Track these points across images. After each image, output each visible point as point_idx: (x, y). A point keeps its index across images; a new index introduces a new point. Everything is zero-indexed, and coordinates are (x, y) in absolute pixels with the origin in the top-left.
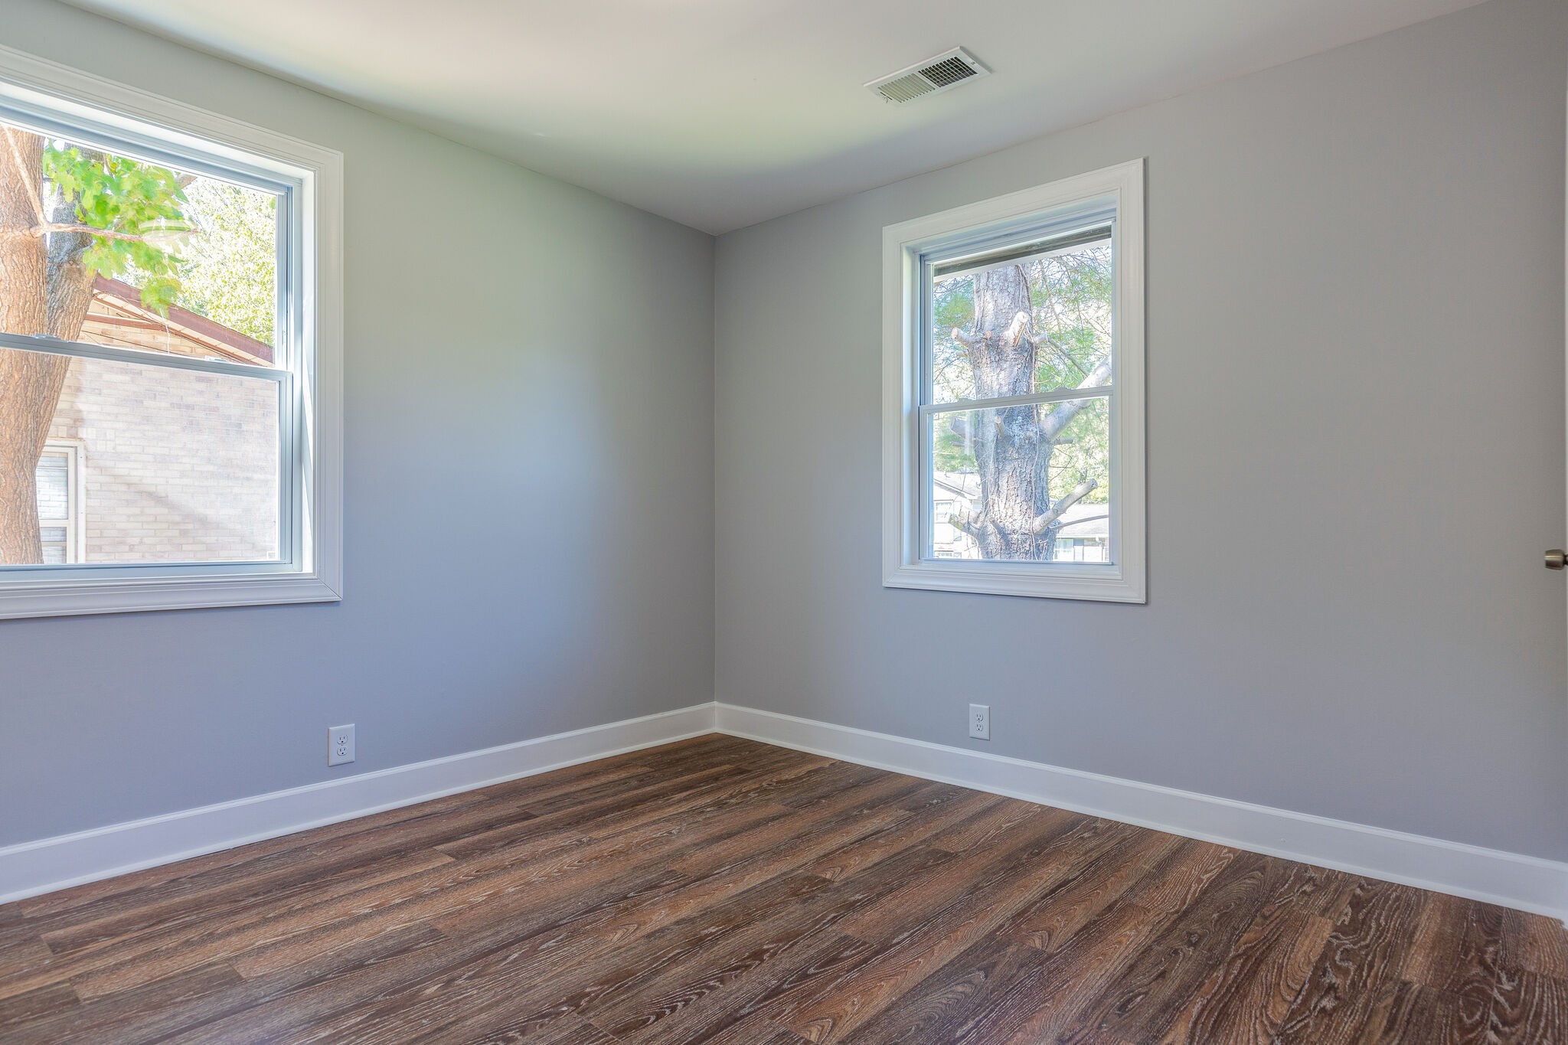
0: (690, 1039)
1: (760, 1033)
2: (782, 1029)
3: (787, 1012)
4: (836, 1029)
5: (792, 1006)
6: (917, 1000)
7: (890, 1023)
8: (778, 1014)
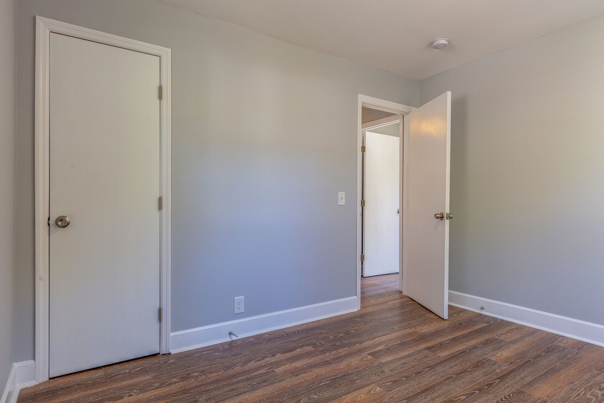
0: (423, 394)
1: (398, 392)
2: (390, 392)
3: (387, 398)
4: (370, 389)
5: (385, 400)
6: (335, 395)
7: (350, 389)
8: (391, 398)
